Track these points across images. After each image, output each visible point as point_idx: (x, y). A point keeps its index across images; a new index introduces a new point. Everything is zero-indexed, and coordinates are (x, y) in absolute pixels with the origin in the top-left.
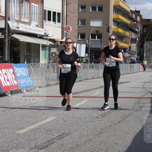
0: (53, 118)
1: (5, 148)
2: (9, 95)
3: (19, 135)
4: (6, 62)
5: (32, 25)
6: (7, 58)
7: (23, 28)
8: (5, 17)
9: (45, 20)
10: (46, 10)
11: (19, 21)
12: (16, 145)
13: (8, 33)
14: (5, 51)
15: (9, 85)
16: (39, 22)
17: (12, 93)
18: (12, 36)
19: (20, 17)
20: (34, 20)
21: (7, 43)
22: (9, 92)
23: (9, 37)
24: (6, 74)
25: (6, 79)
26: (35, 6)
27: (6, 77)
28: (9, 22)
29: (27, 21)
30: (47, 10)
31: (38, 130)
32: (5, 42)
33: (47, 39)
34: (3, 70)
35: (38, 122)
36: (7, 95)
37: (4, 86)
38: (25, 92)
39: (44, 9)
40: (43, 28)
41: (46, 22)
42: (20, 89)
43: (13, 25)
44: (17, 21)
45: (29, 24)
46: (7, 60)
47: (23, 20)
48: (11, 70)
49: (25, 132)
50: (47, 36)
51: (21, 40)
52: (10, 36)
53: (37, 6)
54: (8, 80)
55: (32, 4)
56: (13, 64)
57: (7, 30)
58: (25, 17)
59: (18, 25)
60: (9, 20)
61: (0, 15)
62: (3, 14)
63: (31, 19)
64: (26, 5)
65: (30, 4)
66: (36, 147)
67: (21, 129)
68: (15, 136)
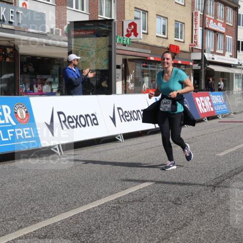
1: (207, 169)
2: (207, 121)
3: (219, 157)
4: (202, 91)
5: (226, 55)
6: (203, 87)
7: (217, 59)
8: (202, 50)
9: (239, 50)
10: (239, 42)
11: (214, 53)
12: (217, 167)
13: (205, 64)
14: (201, 81)
15: (206, 111)
16: (233, 52)
17: (209, 119)
18: (208, 66)
19: (215, 49)
20: (228, 51)
21: (203, 73)
22: (206, 118)
23: (205, 68)
24: (203, 102)
25: (203, 106)
26: (229, 38)
27: (203, 104)
28: (205, 54)
29: (222, 52)
30: (241, 41)
31: (237, 153)
32: (201, 72)
33: (240, 68)
34: (201, 98)
35: (235, 146)
36: (204, 121)
37: (201, 112)
38: (220, 117)
39: (238, 40)
40: (236, 58)
41: (239, 52)
42: (216, 114)
43: (208, 56)
44: (212, 53)
45: (223, 55)
46: (203, 89)
47: (218, 51)
48: (208, 98)
49: (225, 155)
50: (241, 65)
51: (215, 70)
52: (206, 66)
53: (231, 37)
54: (205, 107)
55: (227, 36)
56: (210, 92)
57: (203, 62)
58: (219, 49)
59: (213, 57)
60: (205, 52)
61: (197, 47)
62: (199, 47)
63: (225, 50)
64: (221, 38)
65: (225, 37)
66: (236, 169)
67: (220, 152)
68: (215, 158)
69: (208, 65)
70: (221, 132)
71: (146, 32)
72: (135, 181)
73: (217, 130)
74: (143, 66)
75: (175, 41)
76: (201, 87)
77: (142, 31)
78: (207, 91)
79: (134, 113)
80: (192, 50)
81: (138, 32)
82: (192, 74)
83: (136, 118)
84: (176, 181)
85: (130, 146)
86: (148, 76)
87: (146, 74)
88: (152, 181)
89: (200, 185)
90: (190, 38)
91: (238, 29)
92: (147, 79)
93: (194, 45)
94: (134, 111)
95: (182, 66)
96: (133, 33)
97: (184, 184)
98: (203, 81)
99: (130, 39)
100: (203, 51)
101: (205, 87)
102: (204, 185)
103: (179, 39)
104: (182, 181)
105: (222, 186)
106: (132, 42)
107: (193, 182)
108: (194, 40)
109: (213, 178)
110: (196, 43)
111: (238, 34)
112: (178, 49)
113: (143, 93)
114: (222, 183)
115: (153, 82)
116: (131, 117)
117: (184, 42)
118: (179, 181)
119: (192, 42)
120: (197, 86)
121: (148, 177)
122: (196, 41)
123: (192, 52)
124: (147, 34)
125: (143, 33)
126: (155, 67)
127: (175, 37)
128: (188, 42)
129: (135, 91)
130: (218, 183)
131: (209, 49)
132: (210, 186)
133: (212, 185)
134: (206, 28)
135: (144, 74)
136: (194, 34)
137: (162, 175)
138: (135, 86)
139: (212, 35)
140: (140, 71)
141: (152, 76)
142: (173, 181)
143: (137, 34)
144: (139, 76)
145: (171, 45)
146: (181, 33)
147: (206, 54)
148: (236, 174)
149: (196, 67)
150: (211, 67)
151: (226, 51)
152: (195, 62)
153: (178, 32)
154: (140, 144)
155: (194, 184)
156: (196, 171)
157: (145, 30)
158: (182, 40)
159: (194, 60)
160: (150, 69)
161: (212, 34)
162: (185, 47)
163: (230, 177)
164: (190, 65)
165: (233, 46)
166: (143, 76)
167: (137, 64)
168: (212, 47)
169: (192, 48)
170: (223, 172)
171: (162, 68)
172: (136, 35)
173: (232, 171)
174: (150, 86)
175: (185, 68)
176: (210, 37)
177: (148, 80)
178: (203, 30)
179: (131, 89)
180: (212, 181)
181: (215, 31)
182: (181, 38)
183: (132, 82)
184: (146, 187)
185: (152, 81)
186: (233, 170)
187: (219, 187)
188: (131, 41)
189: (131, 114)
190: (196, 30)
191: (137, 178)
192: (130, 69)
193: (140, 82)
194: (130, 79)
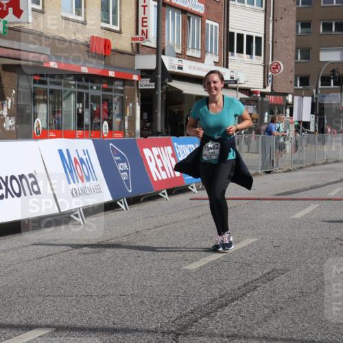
0: (252, 240)
1: (164, 298)
2: (166, 196)
3: (189, 272)
4: (158, 134)
5: (206, 61)
6: (160, 127)
7: (189, 68)
8: (157, 49)
9: (232, 51)
10: (233, 33)
11: (182, 55)
12: (185, 292)
13: (163, 79)
14: (156, 113)
15: (164, 177)
16: (220, 55)
17: (171, 192)
18: (169, 83)
19: (184, 48)
20: (211, 52)
21: (160, 98)
22: (165, 191)
23: (164, 87)
24: (159, 157)
25: (160, 166)
26: (212, 26)
27: (159, 162)
28: (163, 57)
29: (197, 54)
30: (236, 32)
31: (225, 264)
32: (157, 96)
33: (235, 89)
34: (154, 149)
36: (161, 197)
38: (195, 190)
39: (230, 30)
40: (227, 67)
41: (233, 55)
42: (186, 183)
43: (171, 63)
44: (178, 55)
45: (201, 60)
46: (159, 130)
47: (189, 53)
48: (169, 149)
49: (200, 268)
50: (236, 82)
51: (185, 92)
52: (165, 84)
53: (217, 25)
54: (163, 169)
55: (207, 21)
56: (173, 138)
57: (159, 74)
58: (193, 48)
59: (180, 63)
60: (164, 54)
61: (147, 44)
62: (152, 42)
63: (204, 51)
64: (195, 24)
65: (203, 23)
66: (222, 296)
67: (192, 261)
68: (181, 274)
69: (171, 81)
70: (195, 221)
71: (39, 7)
72: (12, 327)
73: (186, 217)
74: (35, 82)
75: (102, 28)
76: (156, 128)
77: (31, 5)
78: (167, 135)
79: (14, 181)
80: (138, 49)
81: (22, 7)
82: (137, 99)
83: (17, 191)
84: (98, 324)
85: (4, 252)
86: (45, 101)
87: (42, 97)
88: (48, 327)
89: (148, 331)
90: (133, 23)
91: (231, 8)
92: (42, 109)
93: (142, 39)
94: (13, 177)
95: (116, 83)
96: (11, 10)
97: (115, 331)
98: (159, 115)
99: (5, 22)
100: (159, 51)
101: (166, 127)
102: (155, 331)
103: (110, 26)
104: (111, 326)
105: (193, 333)
106: (10, 29)
107: (134, 326)
108: (140, 28)
109: (175, 315)
110: (146, 34)
111: (230, 18)
112: (109, 46)
113: (36, 138)
114: (192, 325)
115: (56, 116)
116: (7, 190)
117: (120, 32)
118: (106, 324)
119: (137, 33)
120: (148, 124)
121: (40, 318)
122: (145, 29)
123: (138, 52)
124: (42, 12)
125: (33, 10)
126: (59, 84)
127: (102, 21)
128: (129, 32)
129: (17, 134)
130: (185, 327)
131: (172, 48)
132: (169, 334)
133: (172, 332)
134: (165, 4)
135: (38, 97)
136: (141, 15)
137: (69, 312)
138: (17, 123)
139: (178, 18)
140: (29, 91)
141: (53, 103)
142: (92, 324)
143: (22, 11)
144: (26, 101)
145: (93, 38)
146: (115, 12)
147: (165, 59)
148: (221, 306)
149: (146, 84)
150: (176, 84)
151: (207, 52)
152: (144, 74)
153: (108, 11)
154: (27, 246)
155: (136, 330)
156: (142, 302)
157: (38, 3)
158: (117, 28)
159: (143, 71)
160: (49, 87)
161: (178, 16)
162: (123, 43)
163: (208, 314)
164: (134, 81)
165: (220, 42)
166: (35, 102)
167: (21, 76)
168: (178, 45)
169: (138, 44)
170: (195, 302)
171: (74, 85)
172: (18, 13)
173: (212, 301)
174: (49, 124)
175: (123, 86)
176: (173, 23)
177: (45, 112)
178: (158, 7)
179: (8, 129)
180: (173, 322)
181: (184, 11)
182: (115, 23)
183: (10, 114)
184: (34, 339)
185: (54, 113)
186: (215, 300)
187: (186, 335)
188: (7, 25)
189: (6, 184)
190: (144, 6)
191: (16, 321)
192: (5, 86)
193: (29, 116)
194: (5, 109)
